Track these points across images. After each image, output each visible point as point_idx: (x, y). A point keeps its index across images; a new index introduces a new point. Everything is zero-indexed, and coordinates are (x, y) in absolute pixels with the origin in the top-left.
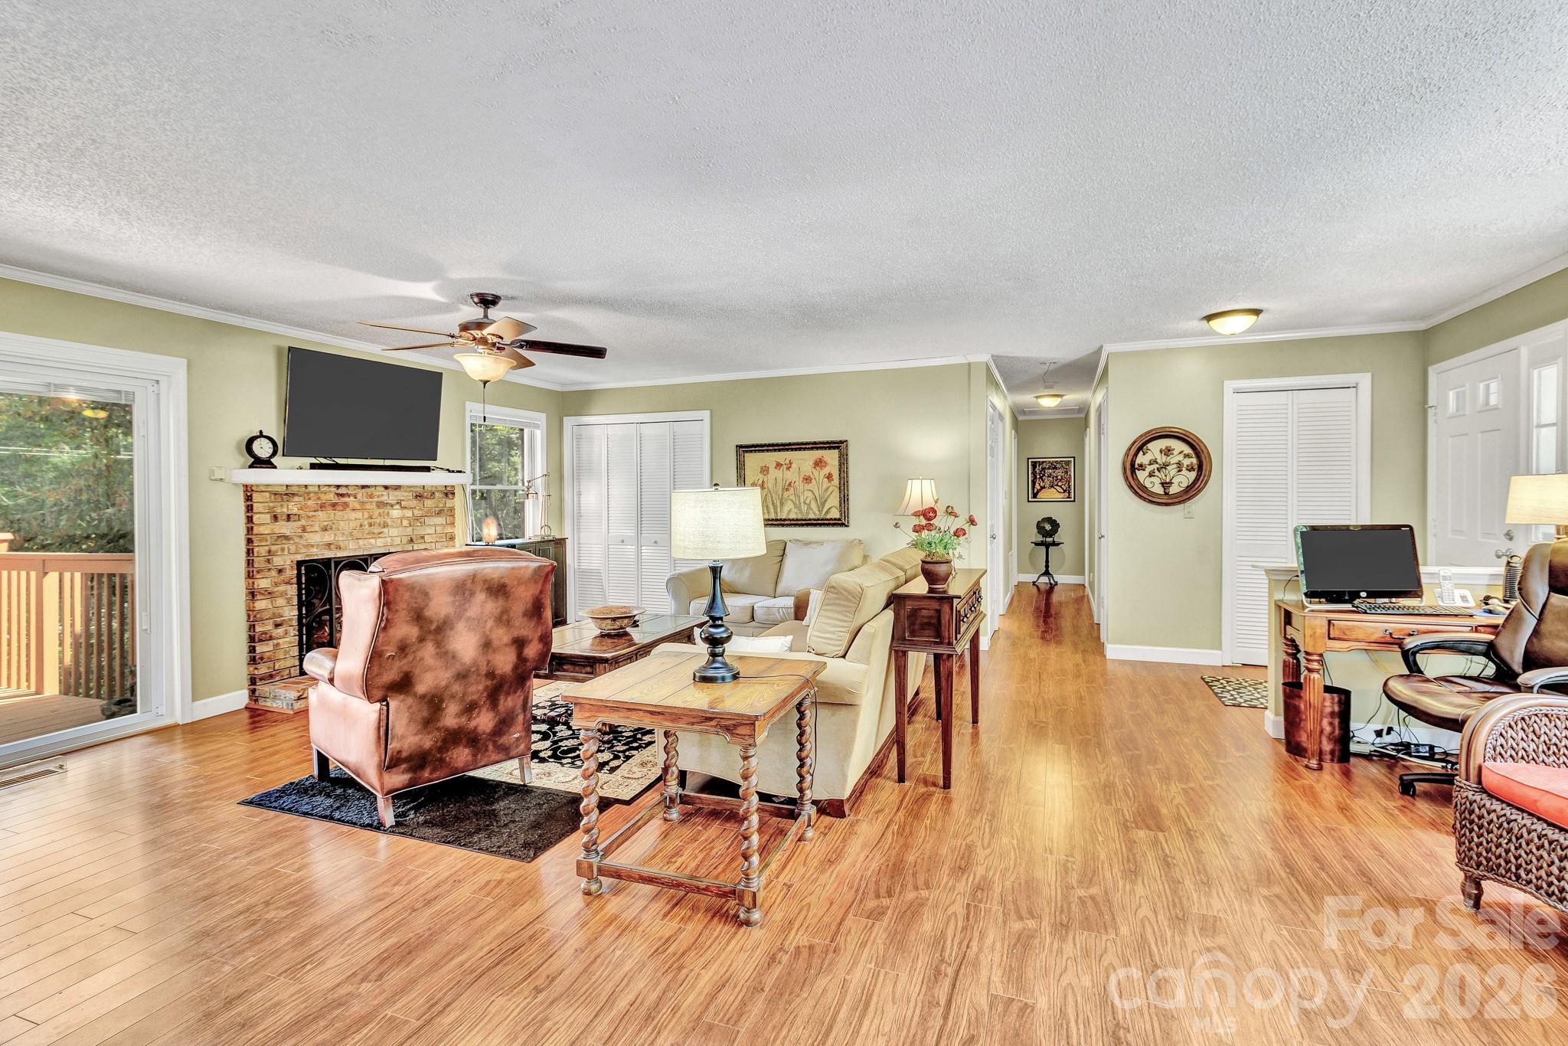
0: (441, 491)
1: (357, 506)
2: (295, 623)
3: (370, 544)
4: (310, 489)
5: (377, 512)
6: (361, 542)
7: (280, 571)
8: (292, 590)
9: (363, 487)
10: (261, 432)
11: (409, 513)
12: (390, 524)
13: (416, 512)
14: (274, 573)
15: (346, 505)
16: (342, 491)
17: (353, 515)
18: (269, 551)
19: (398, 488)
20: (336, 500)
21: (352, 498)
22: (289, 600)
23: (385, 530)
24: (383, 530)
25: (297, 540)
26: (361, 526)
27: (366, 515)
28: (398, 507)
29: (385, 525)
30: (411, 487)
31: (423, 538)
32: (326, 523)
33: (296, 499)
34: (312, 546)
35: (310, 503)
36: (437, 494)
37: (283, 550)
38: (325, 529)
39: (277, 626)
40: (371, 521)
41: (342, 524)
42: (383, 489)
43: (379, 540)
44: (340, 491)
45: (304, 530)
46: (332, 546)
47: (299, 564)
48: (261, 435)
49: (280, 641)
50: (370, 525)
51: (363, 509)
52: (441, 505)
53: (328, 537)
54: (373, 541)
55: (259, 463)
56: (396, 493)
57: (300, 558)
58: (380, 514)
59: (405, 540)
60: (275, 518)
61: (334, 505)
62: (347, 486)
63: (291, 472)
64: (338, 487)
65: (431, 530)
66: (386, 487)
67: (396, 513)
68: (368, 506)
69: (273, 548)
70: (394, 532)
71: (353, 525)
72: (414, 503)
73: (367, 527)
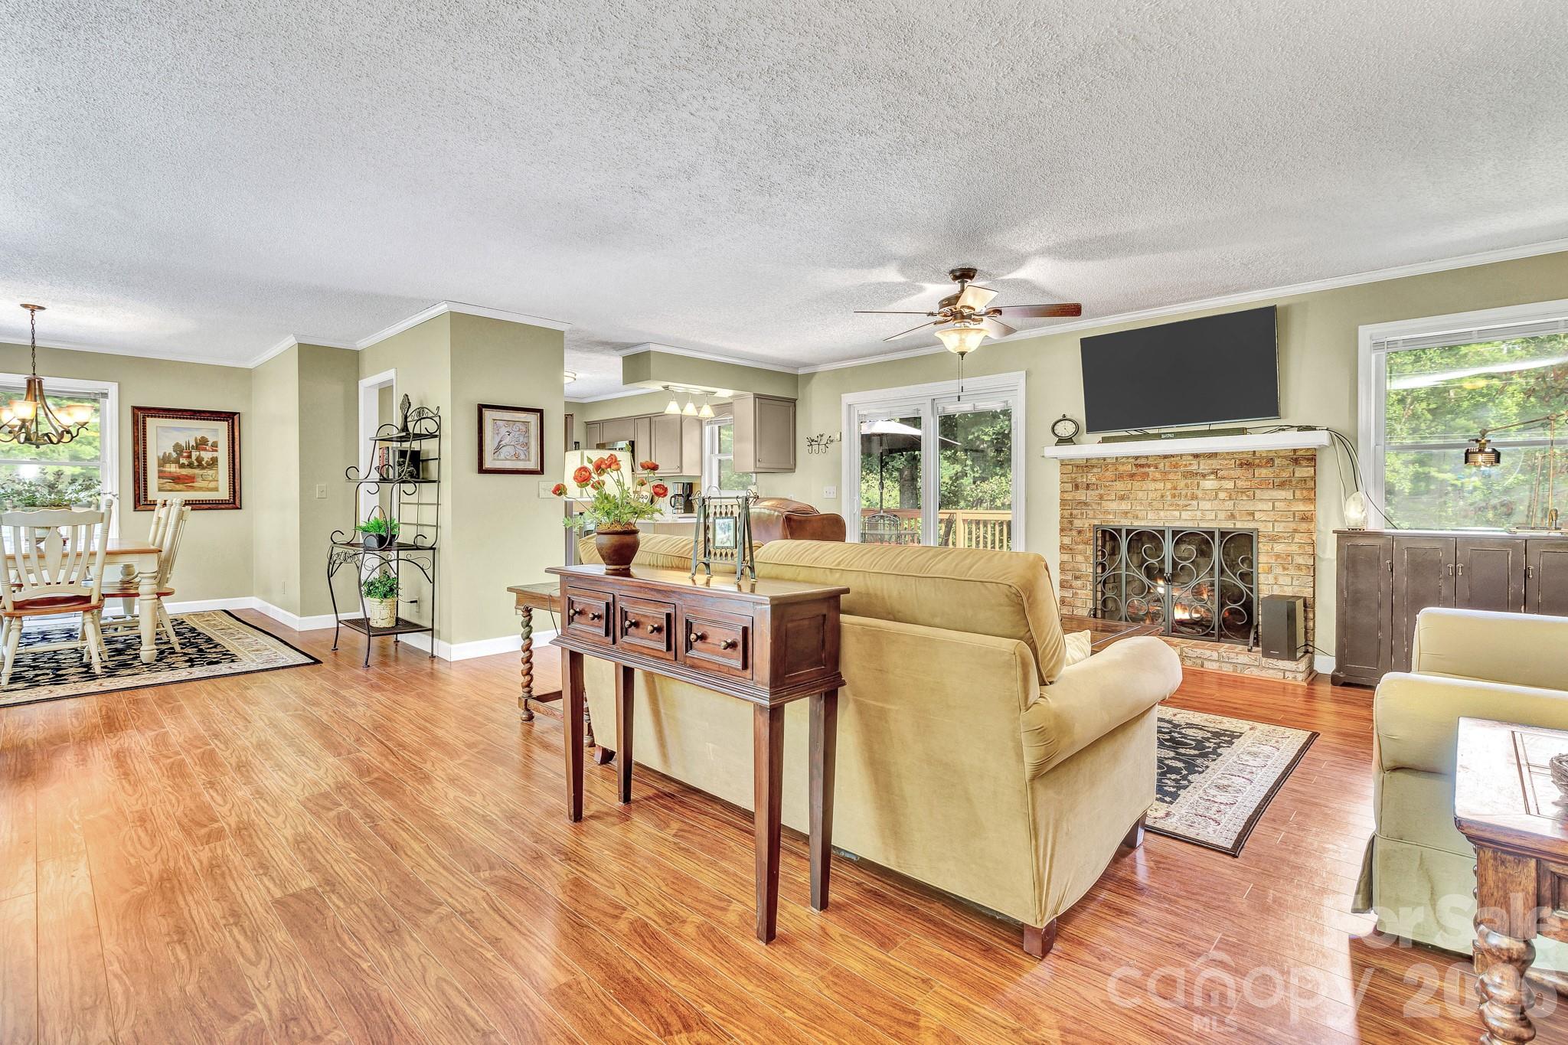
0: (1285, 457)
1: (1158, 476)
2: (1091, 579)
3: (1173, 516)
4: (1108, 461)
5: (1182, 484)
6: (1162, 513)
7: (1079, 532)
8: (1090, 550)
9: (1165, 457)
10: (1064, 416)
11: (1230, 485)
12: (1200, 496)
13: (1240, 483)
14: (1074, 533)
15: (1147, 475)
16: (1143, 461)
17: (1152, 486)
18: (1071, 514)
19: (1213, 455)
20: (1134, 470)
21: (1152, 469)
22: (1087, 558)
23: (1195, 503)
24: (1190, 502)
25: (1095, 507)
26: (1162, 496)
27: (1169, 485)
28: (1212, 477)
29: (1194, 497)
30: (1233, 453)
31: (1253, 514)
32: (1122, 493)
33: (1095, 470)
34: (1109, 513)
35: (1108, 474)
36: (1277, 461)
37: (1082, 514)
38: (1122, 498)
39: (1077, 578)
40: (1174, 492)
41: (1140, 494)
42: (1191, 458)
43: (1183, 513)
44: (1139, 462)
45: (1101, 497)
46: (1129, 515)
47: (1096, 528)
48: (1064, 418)
49: (1079, 592)
50: (1174, 496)
51: (1164, 480)
52: (1285, 475)
53: (1125, 506)
54: (1177, 513)
55: (1063, 441)
56: (1210, 462)
57: (1097, 522)
58: (1187, 486)
59: (1222, 515)
60: (1077, 487)
61: (1132, 476)
62: (1147, 457)
63: (1092, 447)
64: (1137, 458)
65: (1268, 506)
66: (1196, 456)
67: (1209, 484)
68: (1171, 476)
69: (1075, 512)
70: (1206, 505)
71: (1151, 495)
72: (1239, 472)
73: (1169, 498)
